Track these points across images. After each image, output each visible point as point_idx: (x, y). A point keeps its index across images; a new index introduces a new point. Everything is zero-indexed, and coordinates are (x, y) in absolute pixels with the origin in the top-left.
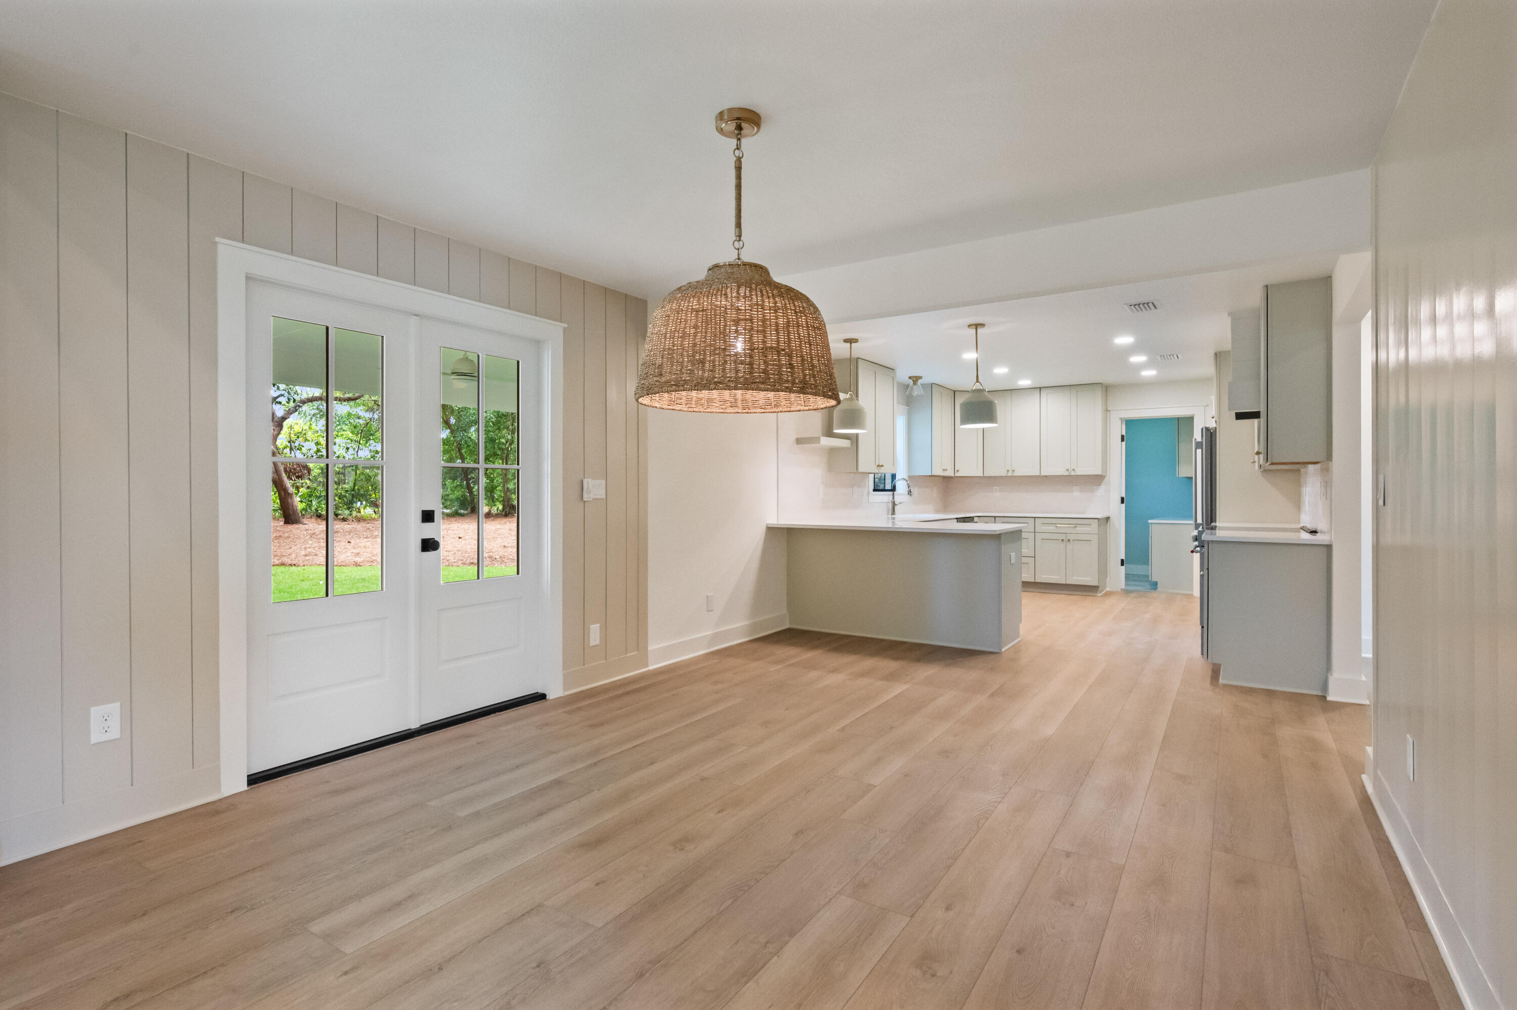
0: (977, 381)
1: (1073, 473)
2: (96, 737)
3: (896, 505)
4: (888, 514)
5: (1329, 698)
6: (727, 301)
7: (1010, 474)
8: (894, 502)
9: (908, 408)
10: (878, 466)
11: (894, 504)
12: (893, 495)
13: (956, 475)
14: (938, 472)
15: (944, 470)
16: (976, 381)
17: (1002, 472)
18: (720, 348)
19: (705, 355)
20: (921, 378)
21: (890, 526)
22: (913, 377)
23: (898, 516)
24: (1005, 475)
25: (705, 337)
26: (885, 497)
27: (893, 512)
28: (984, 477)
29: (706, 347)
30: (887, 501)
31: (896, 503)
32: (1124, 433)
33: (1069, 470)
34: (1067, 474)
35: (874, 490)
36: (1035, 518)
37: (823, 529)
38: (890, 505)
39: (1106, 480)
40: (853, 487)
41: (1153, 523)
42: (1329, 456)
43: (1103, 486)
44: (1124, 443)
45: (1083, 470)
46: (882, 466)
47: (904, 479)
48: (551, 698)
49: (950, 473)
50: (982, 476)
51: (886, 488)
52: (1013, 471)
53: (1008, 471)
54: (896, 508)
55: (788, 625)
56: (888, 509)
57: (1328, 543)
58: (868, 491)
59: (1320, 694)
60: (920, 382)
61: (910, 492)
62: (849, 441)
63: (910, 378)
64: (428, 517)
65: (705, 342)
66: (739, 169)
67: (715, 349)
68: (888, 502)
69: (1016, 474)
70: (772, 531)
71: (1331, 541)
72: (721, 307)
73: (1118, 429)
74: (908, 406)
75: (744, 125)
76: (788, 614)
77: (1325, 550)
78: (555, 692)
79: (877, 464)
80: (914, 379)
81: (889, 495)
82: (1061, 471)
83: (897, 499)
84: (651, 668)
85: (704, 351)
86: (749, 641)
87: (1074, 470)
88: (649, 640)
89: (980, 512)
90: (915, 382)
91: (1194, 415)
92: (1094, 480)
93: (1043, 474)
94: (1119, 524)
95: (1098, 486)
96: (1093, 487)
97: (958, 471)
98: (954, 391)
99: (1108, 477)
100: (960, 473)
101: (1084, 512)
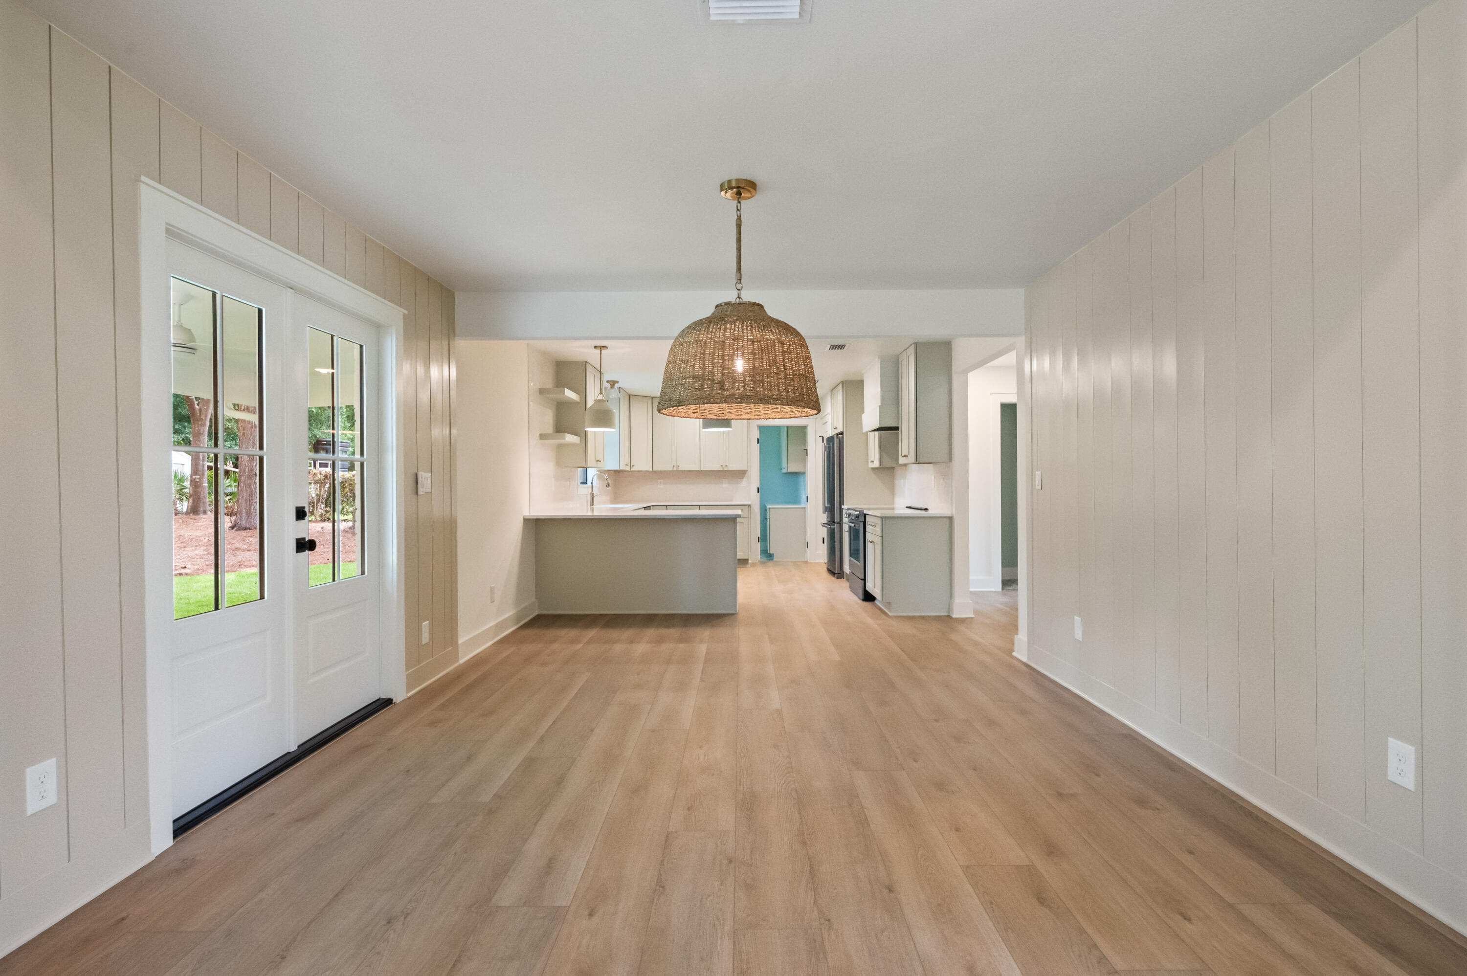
1: (726, 469)
2: (33, 806)
3: (594, 496)
4: (588, 503)
5: (954, 616)
6: (774, 336)
7: (675, 469)
8: (593, 494)
10: (597, 461)
13: (632, 470)
15: (626, 465)
17: (669, 468)
18: (774, 372)
19: (763, 377)
20: (617, 382)
21: (589, 513)
22: (610, 381)
23: (595, 507)
24: (671, 469)
25: (762, 363)
26: (586, 490)
27: (592, 503)
28: (652, 471)
29: (764, 370)
32: (759, 438)
34: (721, 469)
35: (581, 483)
36: (700, 505)
37: (583, 519)
39: (747, 474)
41: (771, 508)
42: (951, 459)
43: (745, 481)
44: (759, 444)
45: (733, 467)
46: (600, 461)
48: (398, 702)
49: (626, 468)
52: (678, 466)
53: (674, 466)
54: (594, 498)
55: (537, 611)
56: (588, 500)
57: (950, 516)
58: (578, 484)
59: (945, 614)
60: (616, 386)
62: (578, 438)
63: (607, 382)
64: (301, 514)
65: (762, 366)
66: (739, 226)
67: (771, 373)
68: (587, 494)
69: (680, 469)
70: (527, 521)
71: (952, 514)
72: (771, 340)
73: (756, 434)
75: (742, 191)
76: (537, 602)
77: (948, 520)
78: (399, 694)
79: (596, 459)
80: (611, 383)
82: (716, 467)
84: (462, 661)
85: (763, 373)
86: (518, 628)
87: (726, 466)
88: (459, 637)
89: (654, 502)
90: (612, 386)
91: (808, 425)
92: (741, 474)
93: (702, 469)
94: (757, 509)
95: (742, 478)
96: (739, 480)
97: (633, 466)
98: (630, 395)
99: (749, 471)
100: (634, 467)
101: (731, 501)
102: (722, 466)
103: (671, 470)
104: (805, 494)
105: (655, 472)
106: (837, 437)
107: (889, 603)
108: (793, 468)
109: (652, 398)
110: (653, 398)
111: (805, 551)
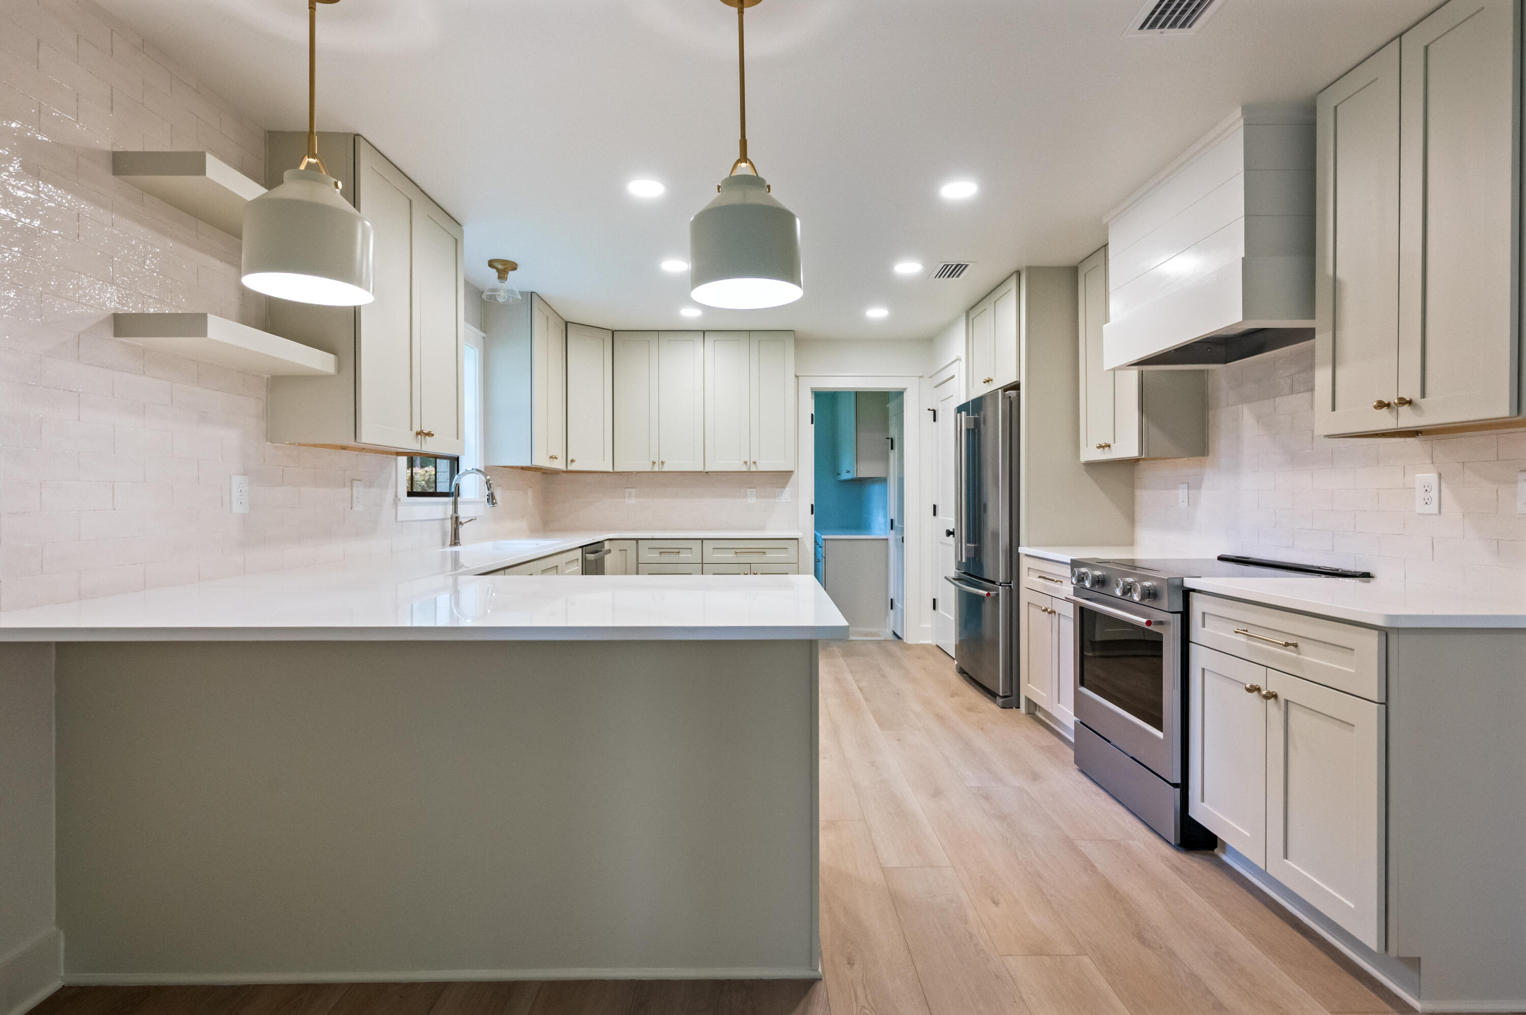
0: (744, 157)
1: (753, 469)
3: (461, 523)
4: (444, 544)
7: (656, 469)
8: (457, 518)
9: (484, 335)
10: (418, 434)
11: (457, 522)
12: (455, 503)
13: (570, 468)
14: (542, 461)
15: (551, 457)
16: (738, 157)
17: (645, 466)
20: (514, 267)
23: (465, 547)
26: (438, 508)
27: (456, 540)
28: (614, 473)
30: (441, 516)
31: (460, 520)
32: (814, 412)
33: (748, 463)
34: (744, 469)
35: (411, 494)
36: (702, 540)
38: (449, 525)
39: (791, 479)
40: (352, 487)
41: (828, 539)
43: (788, 490)
44: (814, 426)
45: (766, 464)
46: (429, 434)
47: (477, 470)
49: (559, 465)
50: (611, 470)
51: (438, 491)
52: (663, 463)
53: (654, 463)
54: (462, 530)
56: (444, 534)
58: (396, 496)
61: (491, 499)
63: (491, 264)
68: (444, 519)
69: (665, 469)
73: (808, 404)
74: (485, 332)
79: (417, 428)
81: (445, 504)
82: (736, 465)
83: (464, 512)
87: (755, 463)
89: (608, 531)
91: (905, 389)
92: (782, 477)
93: (707, 470)
94: (809, 545)
95: (784, 487)
96: (778, 490)
97: (572, 461)
98: (566, 323)
99: (796, 472)
100: (574, 464)
101: (762, 528)
102: (746, 463)
103: (649, 470)
104: (885, 515)
105: (616, 472)
106: (1004, 396)
107: (1414, 963)
108: (865, 471)
109: (613, 332)
110: (615, 333)
111: (887, 614)
